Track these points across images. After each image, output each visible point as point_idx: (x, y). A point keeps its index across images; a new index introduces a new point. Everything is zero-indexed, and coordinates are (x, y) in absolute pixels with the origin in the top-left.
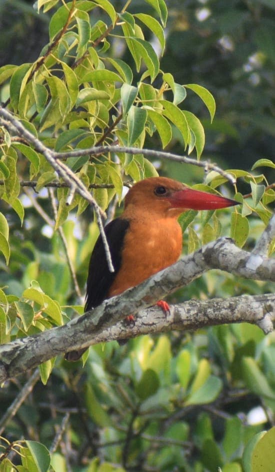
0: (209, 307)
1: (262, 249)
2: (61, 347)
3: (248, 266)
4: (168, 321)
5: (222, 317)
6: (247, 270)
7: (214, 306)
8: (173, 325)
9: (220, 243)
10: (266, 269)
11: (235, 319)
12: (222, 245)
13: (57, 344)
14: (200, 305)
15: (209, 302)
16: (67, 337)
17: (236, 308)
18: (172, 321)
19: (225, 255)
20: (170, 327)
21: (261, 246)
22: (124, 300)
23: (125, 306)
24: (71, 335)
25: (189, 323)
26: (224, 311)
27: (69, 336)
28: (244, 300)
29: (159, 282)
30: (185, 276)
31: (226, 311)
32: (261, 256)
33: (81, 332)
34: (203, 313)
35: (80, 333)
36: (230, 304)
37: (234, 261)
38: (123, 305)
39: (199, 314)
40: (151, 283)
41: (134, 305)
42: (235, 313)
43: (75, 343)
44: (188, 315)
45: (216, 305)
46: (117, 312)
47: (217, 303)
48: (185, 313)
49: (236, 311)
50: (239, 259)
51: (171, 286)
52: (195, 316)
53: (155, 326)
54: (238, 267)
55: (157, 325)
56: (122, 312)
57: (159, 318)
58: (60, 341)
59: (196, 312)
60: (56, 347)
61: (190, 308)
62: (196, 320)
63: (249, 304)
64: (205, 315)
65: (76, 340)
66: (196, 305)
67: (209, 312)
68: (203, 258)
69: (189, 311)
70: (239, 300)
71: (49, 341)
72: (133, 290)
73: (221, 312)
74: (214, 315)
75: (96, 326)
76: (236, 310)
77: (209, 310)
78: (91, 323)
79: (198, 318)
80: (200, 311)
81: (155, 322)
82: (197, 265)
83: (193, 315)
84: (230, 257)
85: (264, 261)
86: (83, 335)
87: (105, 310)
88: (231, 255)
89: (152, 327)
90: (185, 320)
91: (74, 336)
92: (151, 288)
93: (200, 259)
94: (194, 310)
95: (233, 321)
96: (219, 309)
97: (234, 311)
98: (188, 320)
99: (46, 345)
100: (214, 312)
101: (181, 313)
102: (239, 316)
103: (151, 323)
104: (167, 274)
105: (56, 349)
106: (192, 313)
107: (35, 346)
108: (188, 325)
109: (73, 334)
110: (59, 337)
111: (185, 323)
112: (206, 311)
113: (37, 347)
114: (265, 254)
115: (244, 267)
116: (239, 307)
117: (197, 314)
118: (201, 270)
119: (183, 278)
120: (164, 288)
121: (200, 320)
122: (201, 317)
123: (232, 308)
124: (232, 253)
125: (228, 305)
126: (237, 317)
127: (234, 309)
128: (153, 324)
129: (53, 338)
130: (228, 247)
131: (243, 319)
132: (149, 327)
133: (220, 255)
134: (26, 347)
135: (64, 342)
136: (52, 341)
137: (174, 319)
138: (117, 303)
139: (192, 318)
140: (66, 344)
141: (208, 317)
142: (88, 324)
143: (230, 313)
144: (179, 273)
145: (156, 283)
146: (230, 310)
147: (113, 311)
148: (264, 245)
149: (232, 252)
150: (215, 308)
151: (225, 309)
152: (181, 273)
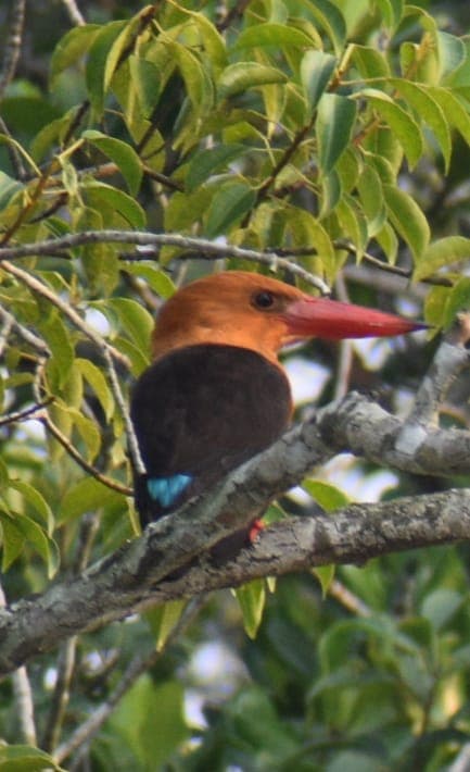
0: (386, 517)
1: (424, 412)
2: (73, 620)
3: (399, 446)
4: (304, 551)
5: (412, 536)
6: (397, 454)
7: (395, 514)
8: (314, 558)
9: (348, 403)
10: (433, 451)
11: (439, 537)
12: (354, 405)
13: (64, 615)
14: (368, 514)
15: (386, 507)
16: (82, 600)
17: (439, 514)
18: (312, 549)
19: (356, 426)
20: (309, 562)
21: (421, 406)
22: (182, 521)
23: (186, 535)
24: (89, 595)
25: (346, 550)
26: (415, 524)
27: (86, 599)
28: (454, 498)
29: (242, 485)
30: (290, 471)
31: (420, 522)
32: (423, 426)
33: (108, 588)
34: (373, 529)
35: (107, 592)
36: (427, 508)
37: (374, 438)
38: (180, 532)
39: (366, 532)
40: (229, 487)
41: (201, 532)
42: (437, 525)
43: (100, 611)
44: (343, 536)
45: (398, 512)
46: (170, 547)
47: (401, 509)
48: (335, 532)
49: (440, 521)
50: (382, 434)
51: (266, 492)
52: (358, 537)
53: (277, 561)
54: (382, 449)
55: (282, 559)
56: (181, 546)
57: (284, 545)
58: (71, 610)
59: (359, 528)
60: (65, 620)
61: (346, 520)
62: (362, 545)
63: (465, 504)
64: (378, 532)
65: (101, 605)
66: (361, 515)
67: (386, 526)
68: (319, 435)
69: (344, 527)
70: (445, 500)
71: (49, 610)
72: (197, 501)
73: (411, 525)
74: (395, 532)
75: (136, 577)
76: (440, 519)
77: (385, 523)
78: (125, 571)
79: (364, 540)
80: (367, 526)
81: (278, 553)
82: (310, 448)
83: (354, 534)
84: (366, 430)
85: (429, 434)
86: (113, 595)
87: (149, 544)
88: (369, 426)
89: (272, 564)
90: (338, 545)
91: (95, 597)
92: (230, 497)
93: (313, 436)
94: (355, 525)
95: (436, 542)
96: (406, 520)
97: (436, 522)
98: (343, 546)
99: (46, 619)
100: (395, 525)
101: (329, 532)
102: (447, 530)
103: (268, 555)
104: (257, 469)
105: (65, 626)
106: (351, 530)
107: (25, 621)
108: (344, 554)
109: (93, 592)
110: (68, 600)
111: (340, 551)
112: (379, 525)
113: (29, 623)
114: (430, 420)
115: (393, 448)
116: (446, 512)
117: (361, 533)
118: (318, 456)
119: (286, 474)
120: (254, 496)
121: (369, 544)
122: (370, 538)
123: (431, 515)
124: (370, 423)
125: (423, 509)
126: (443, 532)
127: (436, 518)
128: (274, 557)
129: (56, 603)
130: (362, 411)
131: (455, 535)
132: (266, 564)
133: (349, 426)
134: (9, 624)
135: (79, 611)
136: (55, 609)
137: (315, 545)
138: (169, 530)
139: (352, 541)
140: (83, 614)
141: (385, 538)
142: (119, 573)
143: (427, 526)
144: (278, 466)
145: (237, 485)
146: (426, 520)
147: (163, 545)
148: (426, 404)
149: (371, 420)
150: (397, 519)
151: (417, 518)
152: (281, 465)
